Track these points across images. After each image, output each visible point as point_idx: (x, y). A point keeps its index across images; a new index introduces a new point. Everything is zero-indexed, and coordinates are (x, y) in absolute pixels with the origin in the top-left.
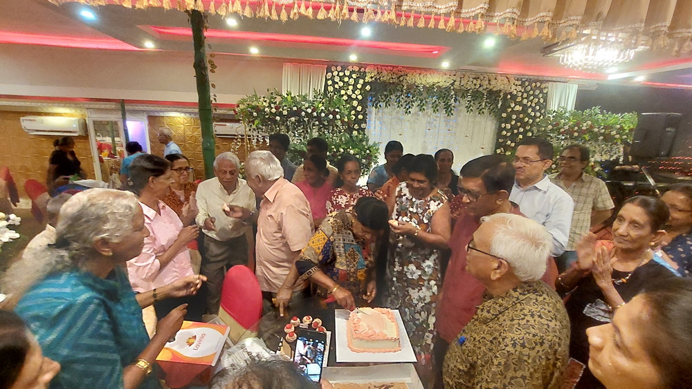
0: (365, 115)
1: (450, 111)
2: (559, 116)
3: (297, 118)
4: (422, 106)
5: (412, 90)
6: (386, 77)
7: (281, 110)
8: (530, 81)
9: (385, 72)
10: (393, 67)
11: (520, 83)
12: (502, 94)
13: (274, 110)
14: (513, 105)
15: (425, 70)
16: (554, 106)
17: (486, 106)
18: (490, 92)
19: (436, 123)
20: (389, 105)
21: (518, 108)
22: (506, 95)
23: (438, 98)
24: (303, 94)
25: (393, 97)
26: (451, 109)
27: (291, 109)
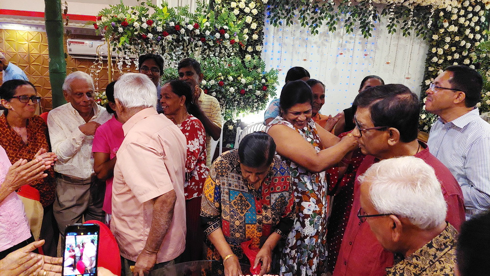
0: (261, 34)
1: (368, 31)
3: (175, 37)
4: (332, 25)
7: (154, 25)
12: (432, 11)
13: (145, 26)
14: (446, 24)
17: (412, 25)
18: (419, 8)
19: (350, 46)
20: (292, 23)
21: (454, 29)
22: (438, 11)
23: (353, 15)
24: (183, 6)
25: (296, 12)
26: (369, 29)
27: (167, 24)
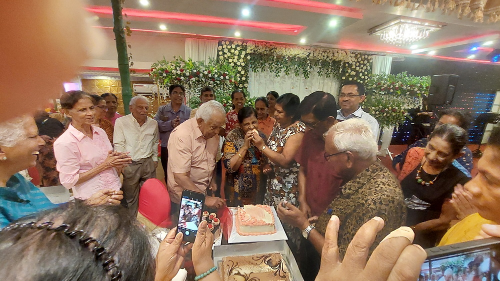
0: (247, 77)
1: (307, 75)
2: (381, 78)
3: (197, 78)
4: (287, 72)
5: (280, 59)
6: (261, 50)
7: (184, 72)
8: (361, 55)
9: (260, 47)
10: (267, 43)
11: (354, 55)
12: (342, 63)
13: (179, 72)
14: (349, 71)
15: (289, 45)
16: (377, 71)
17: (331, 71)
18: (334, 62)
19: (297, 84)
20: (264, 70)
21: (353, 73)
22: (345, 63)
23: (299, 66)
24: (201, 61)
25: (267, 65)
26: (308, 74)
27: (192, 71)
